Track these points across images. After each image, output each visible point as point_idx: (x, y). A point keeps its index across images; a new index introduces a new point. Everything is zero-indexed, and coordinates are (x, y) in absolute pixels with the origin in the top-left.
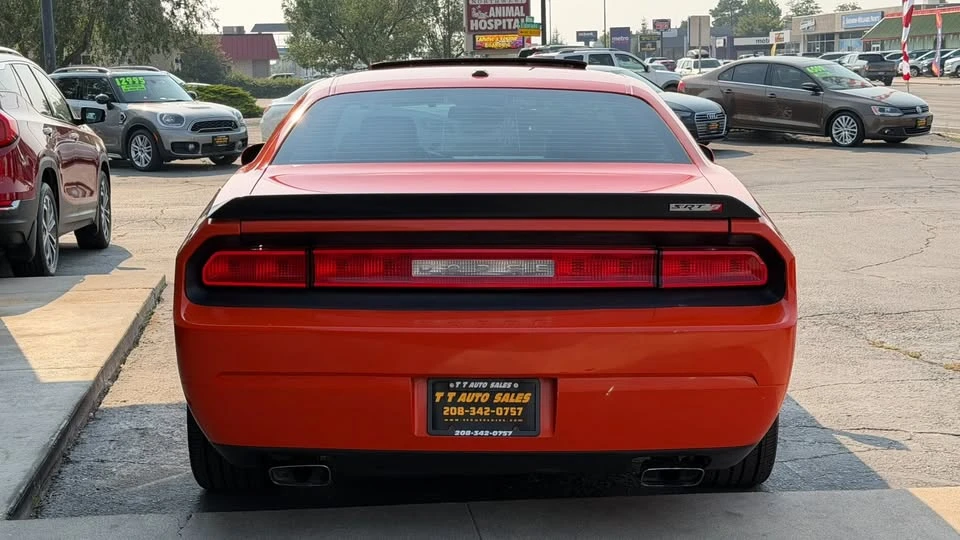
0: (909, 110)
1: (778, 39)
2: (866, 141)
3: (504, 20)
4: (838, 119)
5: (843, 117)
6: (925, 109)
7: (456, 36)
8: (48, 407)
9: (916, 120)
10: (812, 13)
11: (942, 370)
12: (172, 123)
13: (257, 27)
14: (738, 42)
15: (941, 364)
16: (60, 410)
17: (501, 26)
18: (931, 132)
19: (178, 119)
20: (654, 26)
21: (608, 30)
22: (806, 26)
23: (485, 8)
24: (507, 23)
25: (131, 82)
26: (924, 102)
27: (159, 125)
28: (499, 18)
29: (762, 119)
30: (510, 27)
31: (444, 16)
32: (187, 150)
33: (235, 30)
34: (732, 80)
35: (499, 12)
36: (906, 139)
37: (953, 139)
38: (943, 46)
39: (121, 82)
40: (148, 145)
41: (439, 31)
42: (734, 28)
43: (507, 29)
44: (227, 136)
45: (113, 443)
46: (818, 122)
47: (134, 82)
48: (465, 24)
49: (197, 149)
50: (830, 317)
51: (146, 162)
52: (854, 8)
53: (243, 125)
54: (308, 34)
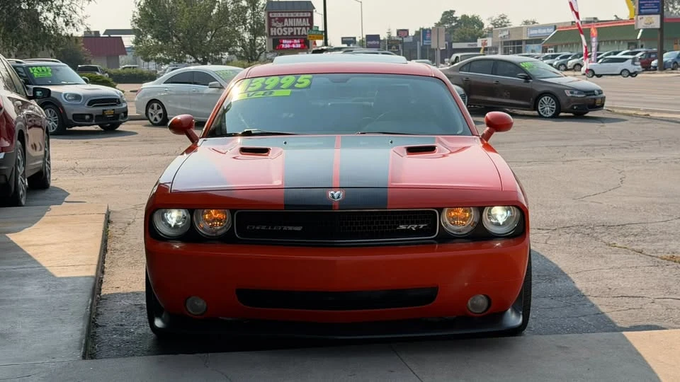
0: (590, 93)
1: (484, 44)
2: (562, 114)
3: (295, 28)
4: (543, 99)
5: (546, 97)
6: (600, 92)
7: (259, 40)
8: (73, 290)
9: (595, 99)
10: (505, 26)
11: (660, 260)
12: (72, 100)
13: (107, 32)
14: (455, 46)
15: (657, 257)
16: (83, 292)
17: (293, 33)
18: (604, 108)
19: (77, 97)
20: (398, 34)
21: (364, 36)
22: (502, 35)
23: (281, 20)
24: (297, 31)
25: (41, 71)
26: (599, 88)
27: (63, 100)
28: (291, 27)
29: (490, 99)
30: (299, 34)
31: (251, 25)
32: (84, 120)
33: (93, 33)
34: (469, 71)
35: (291, 22)
36: (587, 113)
37: (617, 113)
38: (598, 50)
39: (33, 70)
40: (55, 116)
41: (247, 36)
42: (452, 36)
43: (297, 35)
44: (114, 110)
45: (124, 314)
46: (529, 101)
47: (43, 71)
48: (266, 31)
49: (91, 119)
50: (574, 228)
51: (53, 129)
52: (534, 23)
53: (124, 102)
54: (149, 36)
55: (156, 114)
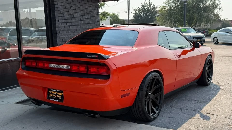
12: (189, 37)
39: (182, 30)
44: (200, 40)
53: (204, 37)
55: (215, 41)
